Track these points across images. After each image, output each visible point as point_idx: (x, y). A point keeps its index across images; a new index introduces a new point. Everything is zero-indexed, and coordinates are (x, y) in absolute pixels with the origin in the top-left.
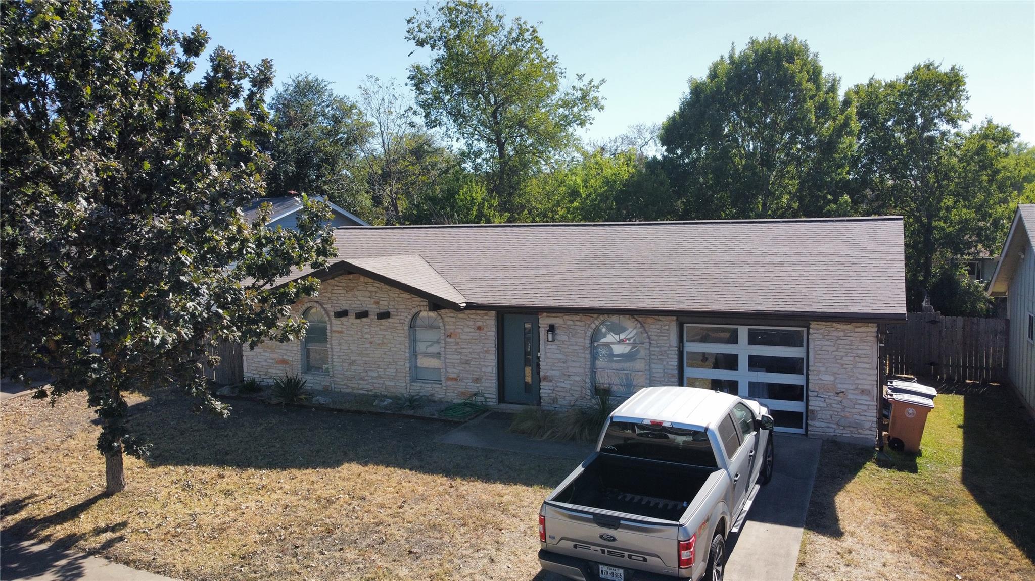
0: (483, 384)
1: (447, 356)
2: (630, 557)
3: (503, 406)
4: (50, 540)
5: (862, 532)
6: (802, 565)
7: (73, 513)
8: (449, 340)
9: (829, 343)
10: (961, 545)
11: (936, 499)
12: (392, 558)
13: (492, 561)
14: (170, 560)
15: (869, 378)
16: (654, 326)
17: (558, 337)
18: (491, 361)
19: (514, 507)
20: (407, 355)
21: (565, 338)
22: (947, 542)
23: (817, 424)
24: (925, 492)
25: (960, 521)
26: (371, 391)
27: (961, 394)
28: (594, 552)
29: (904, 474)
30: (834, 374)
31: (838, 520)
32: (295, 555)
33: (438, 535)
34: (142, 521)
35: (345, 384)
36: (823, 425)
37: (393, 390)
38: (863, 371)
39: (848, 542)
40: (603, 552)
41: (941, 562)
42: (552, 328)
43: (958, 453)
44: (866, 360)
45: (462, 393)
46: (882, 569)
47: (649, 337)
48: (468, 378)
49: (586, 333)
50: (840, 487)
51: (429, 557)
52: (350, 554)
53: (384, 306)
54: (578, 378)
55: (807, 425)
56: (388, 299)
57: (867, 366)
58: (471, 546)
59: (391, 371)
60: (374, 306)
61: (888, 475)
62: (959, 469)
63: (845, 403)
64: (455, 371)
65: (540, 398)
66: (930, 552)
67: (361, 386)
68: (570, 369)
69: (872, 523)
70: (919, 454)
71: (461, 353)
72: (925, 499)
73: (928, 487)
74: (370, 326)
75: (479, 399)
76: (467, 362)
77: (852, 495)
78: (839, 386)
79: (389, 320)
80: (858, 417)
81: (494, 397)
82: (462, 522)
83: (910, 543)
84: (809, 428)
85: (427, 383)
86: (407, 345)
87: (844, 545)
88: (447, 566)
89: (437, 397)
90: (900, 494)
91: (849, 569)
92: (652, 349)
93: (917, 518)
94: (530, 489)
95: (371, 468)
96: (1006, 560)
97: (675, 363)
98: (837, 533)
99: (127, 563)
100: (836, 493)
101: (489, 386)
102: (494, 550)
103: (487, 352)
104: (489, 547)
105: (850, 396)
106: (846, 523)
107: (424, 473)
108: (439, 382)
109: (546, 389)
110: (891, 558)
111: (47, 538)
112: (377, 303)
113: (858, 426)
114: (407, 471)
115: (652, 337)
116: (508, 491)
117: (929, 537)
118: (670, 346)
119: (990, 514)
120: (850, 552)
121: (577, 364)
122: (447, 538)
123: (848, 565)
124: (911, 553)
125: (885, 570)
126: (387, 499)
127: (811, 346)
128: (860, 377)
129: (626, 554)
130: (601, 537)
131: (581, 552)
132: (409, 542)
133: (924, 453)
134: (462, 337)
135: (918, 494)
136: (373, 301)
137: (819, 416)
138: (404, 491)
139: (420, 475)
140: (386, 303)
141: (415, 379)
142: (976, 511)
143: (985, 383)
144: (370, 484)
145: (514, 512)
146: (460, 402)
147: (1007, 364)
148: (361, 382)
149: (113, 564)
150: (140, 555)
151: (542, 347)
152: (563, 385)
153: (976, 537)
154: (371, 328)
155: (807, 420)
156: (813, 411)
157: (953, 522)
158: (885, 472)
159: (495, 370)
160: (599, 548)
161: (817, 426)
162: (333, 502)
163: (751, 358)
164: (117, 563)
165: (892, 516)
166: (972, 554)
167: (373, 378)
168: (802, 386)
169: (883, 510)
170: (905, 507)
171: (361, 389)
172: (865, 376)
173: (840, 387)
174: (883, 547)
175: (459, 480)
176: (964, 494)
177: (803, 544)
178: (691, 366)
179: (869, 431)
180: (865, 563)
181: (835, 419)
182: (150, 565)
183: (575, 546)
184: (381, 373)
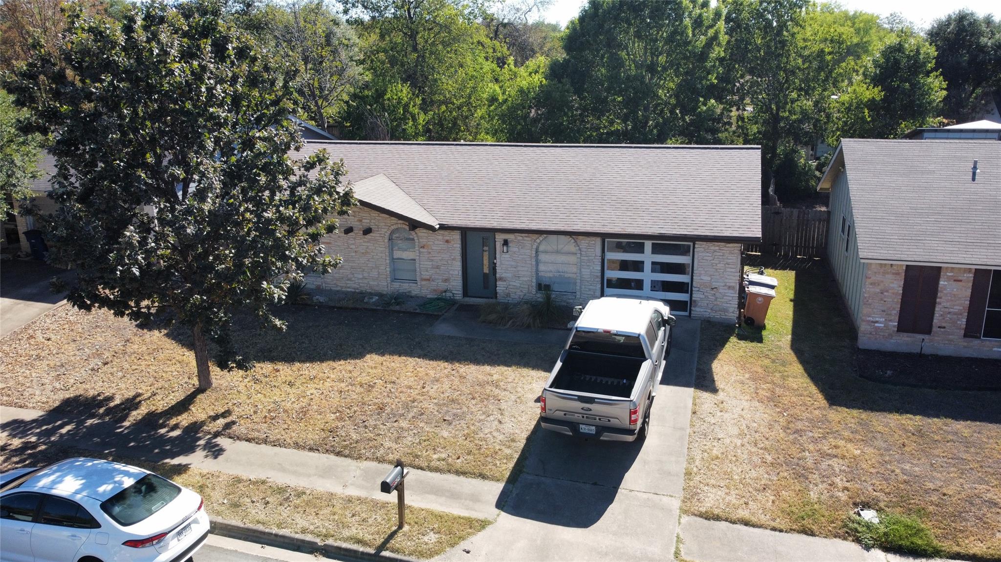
0: (452, 283)
1: (422, 263)
2: (600, 419)
3: (467, 299)
4: (179, 428)
5: (729, 389)
6: (694, 413)
7: (183, 406)
8: (422, 250)
9: (708, 254)
10: (787, 393)
11: (773, 361)
12: (433, 425)
13: (500, 422)
14: (278, 437)
15: (734, 278)
16: (584, 242)
17: (511, 249)
18: (458, 265)
19: (503, 383)
20: (388, 261)
21: (516, 249)
22: (779, 391)
23: (698, 309)
24: (767, 357)
25: (788, 376)
26: (357, 289)
27: (793, 270)
28: (577, 417)
29: (754, 344)
30: (711, 276)
31: (714, 381)
32: (366, 427)
33: (458, 407)
34: (240, 410)
35: (335, 284)
36: (702, 310)
37: (377, 289)
38: (730, 274)
39: (721, 395)
40: (583, 417)
41: (775, 405)
42: (506, 243)
43: (789, 325)
44: (733, 266)
45: (435, 290)
46: (741, 412)
47: (580, 250)
48: (438, 279)
49: (532, 246)
50: (714, 356)
51: (458, 423)
52: (404, 424)
53: (366, 223)
54: (526, 279)
55: (690, 310)
56: (369, 219)
57: (733, 270)
58: (484, 413)
59: (374, 273)
60: (358, 223)
61: (744, 345)
62: (790, 337)
63: (718, 295)
64: (427, 273)
65: (496, 293)
66: (770, 399)
67: (348, 285)
68: (520, 273)
69: (735, 382)
70: (763, 327)
71: (432, 260)
72: (767, 362)
73: (769, 353)
74: (355, 239)
75: (448, 294)
76: (438, 267)
77: (722, 362)
78: (714, 283)
79: (371, 234)
80: (726, 305)
81: (460, 292)
82: (470, 396)
83: (758, 393)
84: (692, 312)
85: (405, 283)
86: (387, 254)
87: (718, 398)
88: (472, 428)
89: (414, 293)
90: (752, 359)
91: (722, 414)
92: (582, 258)
93: (762, 376)
94: (510, 369)
95: (387, 357)
96: (813, 402)
97: (599, 268)
98: (714, 390)
99: (248, 440)
100: (712, 362)
101: (456, 285)
102: (499, 415)
103: (454, 259)
104: (495, 413)
105: (721, 291)
106: (719, 383)
107: (429, 360)
108: (415, 281)
109: (501, 287)
110: (746, 404)
111: (175, 427)
112: (360, 221)
113: (725, 310)
114: (416, 359)
115: (583, 249)
116: (495, 372)
117: (769, 389)
118: (596, 256)
119: (806, 370)
120: (722, 403)
121: (526, 269)
122: (465, 409)
123: (721, 411)
124: (758, 401)
125: (743, 413)
126: (411, 381)
127: (696, 256)
128: (728, 277)
129: (598, 418)
130: (582, 409)
131: (569, 417)
132: (440, 413)
133: (767, 326)
134: (433, 248)
135: (763, 359)
136: (356, 219)
137: (699, 304)
138: (420, 374)
139: (427, 362)
140: (368, 221)
141: (395, 279)
142: (797, 368)
143: (810, 259)
144: (394, 370)
145: (504, 387)
146: (432, 297)
147: (826, 244)
148: (349, 282)
149: (238, 441)
150: (256, 434)
151: (498, 256)
152: (514, 284)
153: (796, 387)
154: (357, 240)
155: (691, 306)
156: (695, 301)
157: (784, 378)
158: (742, 343)
159: (460, 272)
160: (580, 415)
161: (698, 311)
162: (373, 387)
163: (653, 263)
164: (240, 440)
165: (747, 376)
166: (794, 399)
167: (359, 279)
168: (688, 284)
169: (741, 372)
170: (755, 369)
171: (349, 288)
172: (731, 277)
173: (715, 285)
174: (742, 398)
175: (457, 365)
176: (792, 357)
177: (694, 399)
178: (610, 268)
179: (732, 312)
180: (732, 409)
181: (710, 306)
182: (266, 441)
183: (565, 414)
184: (366, 275)
